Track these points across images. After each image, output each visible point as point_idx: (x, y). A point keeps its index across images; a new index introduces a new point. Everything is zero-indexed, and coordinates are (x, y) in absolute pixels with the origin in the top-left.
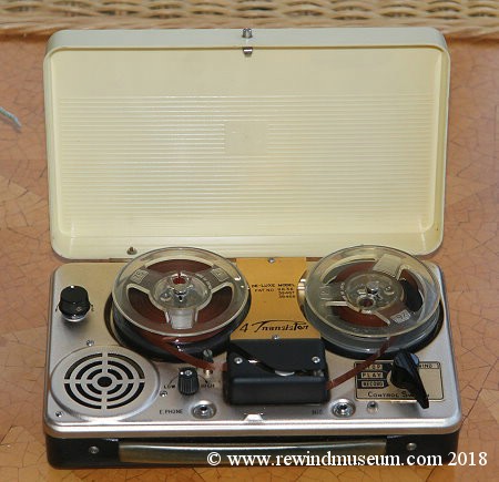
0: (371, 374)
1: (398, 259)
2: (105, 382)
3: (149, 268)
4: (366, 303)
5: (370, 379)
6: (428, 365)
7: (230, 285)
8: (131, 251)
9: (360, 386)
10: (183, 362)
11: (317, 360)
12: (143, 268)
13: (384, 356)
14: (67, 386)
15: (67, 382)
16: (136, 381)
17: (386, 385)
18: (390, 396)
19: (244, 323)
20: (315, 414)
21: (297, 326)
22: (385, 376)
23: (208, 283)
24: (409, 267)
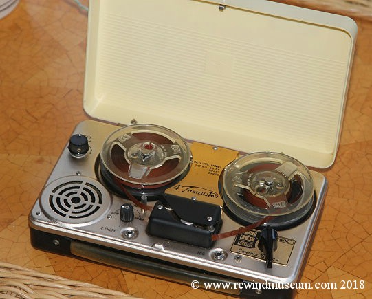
0: (247, 237)
1: (296, 167)
2: (76, 200)
3: (134, 134)
4: (261, 190)
5: (246, 241)
6: (287, 241)
7: (180, 158)
8: (133, 121)
9: (236, 244)
10: (129, 199)
11: (210, 219)
12: (129, 134)
13: (260, 228)
14: (51, 197)
15: (52, 194)
16: (96, 204)
17: (253, 246)
18: (252, 255)
19: (178, 184)
20: (200, 254)
21: (211, 194)
22: (255, 241)
23: (166, 153)
24: (300, 174)
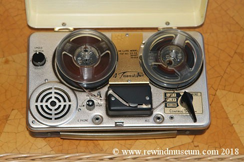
0: (171, 99)
5: (170, 102)
6: (196, 94)
9: (166, 106)
14: (37, 107)
15: (36, 104)
16: (68, 103)
17: (178, 106)
18: (179, 112)
19: (115, 73)
21: (139, 75)
22: (177, 100)
23: (99, 51)
